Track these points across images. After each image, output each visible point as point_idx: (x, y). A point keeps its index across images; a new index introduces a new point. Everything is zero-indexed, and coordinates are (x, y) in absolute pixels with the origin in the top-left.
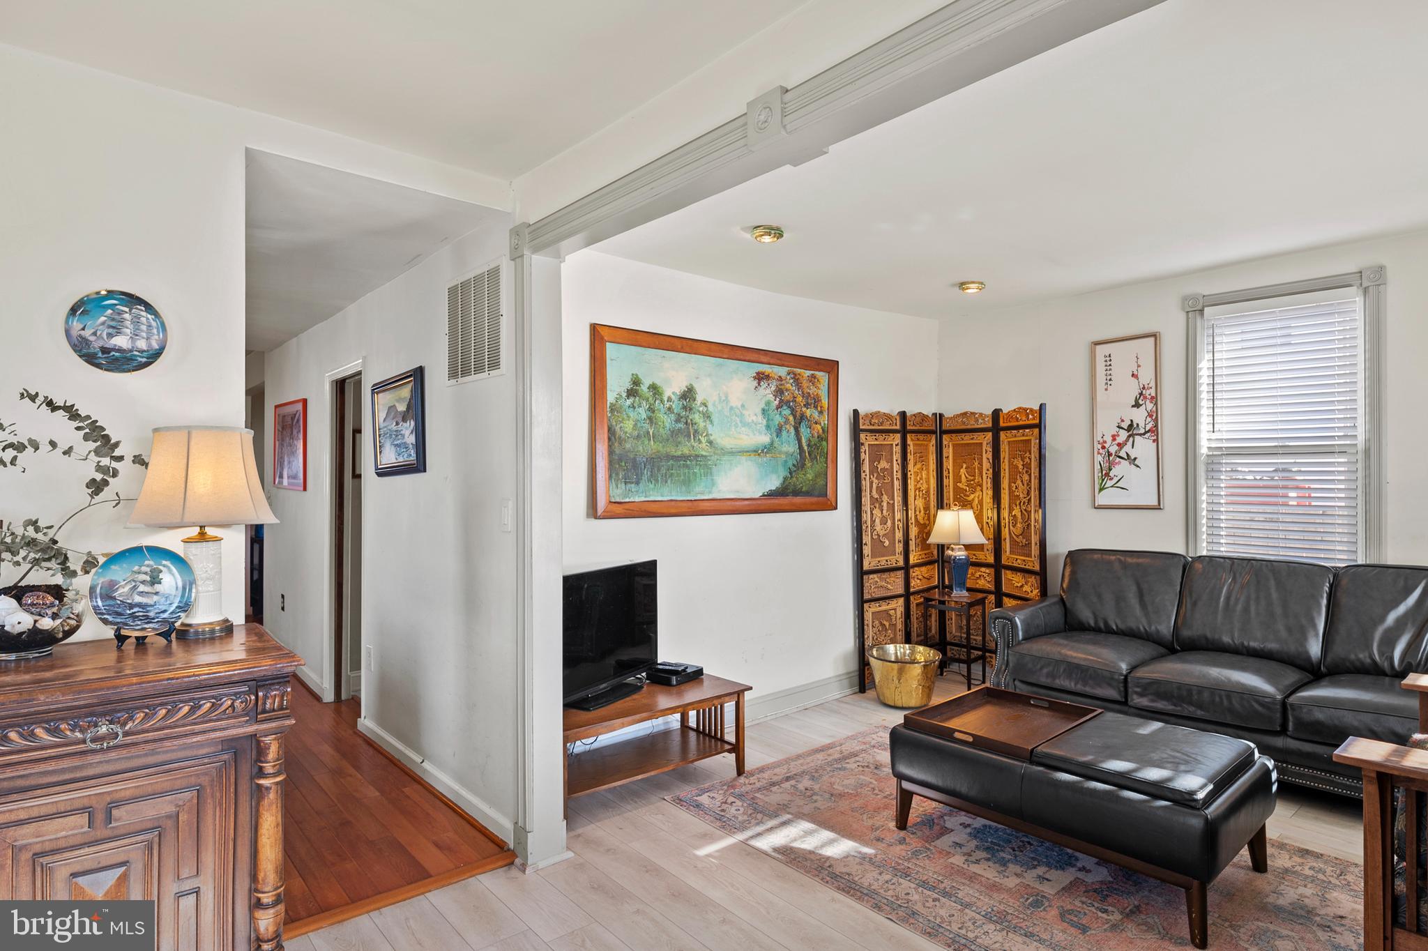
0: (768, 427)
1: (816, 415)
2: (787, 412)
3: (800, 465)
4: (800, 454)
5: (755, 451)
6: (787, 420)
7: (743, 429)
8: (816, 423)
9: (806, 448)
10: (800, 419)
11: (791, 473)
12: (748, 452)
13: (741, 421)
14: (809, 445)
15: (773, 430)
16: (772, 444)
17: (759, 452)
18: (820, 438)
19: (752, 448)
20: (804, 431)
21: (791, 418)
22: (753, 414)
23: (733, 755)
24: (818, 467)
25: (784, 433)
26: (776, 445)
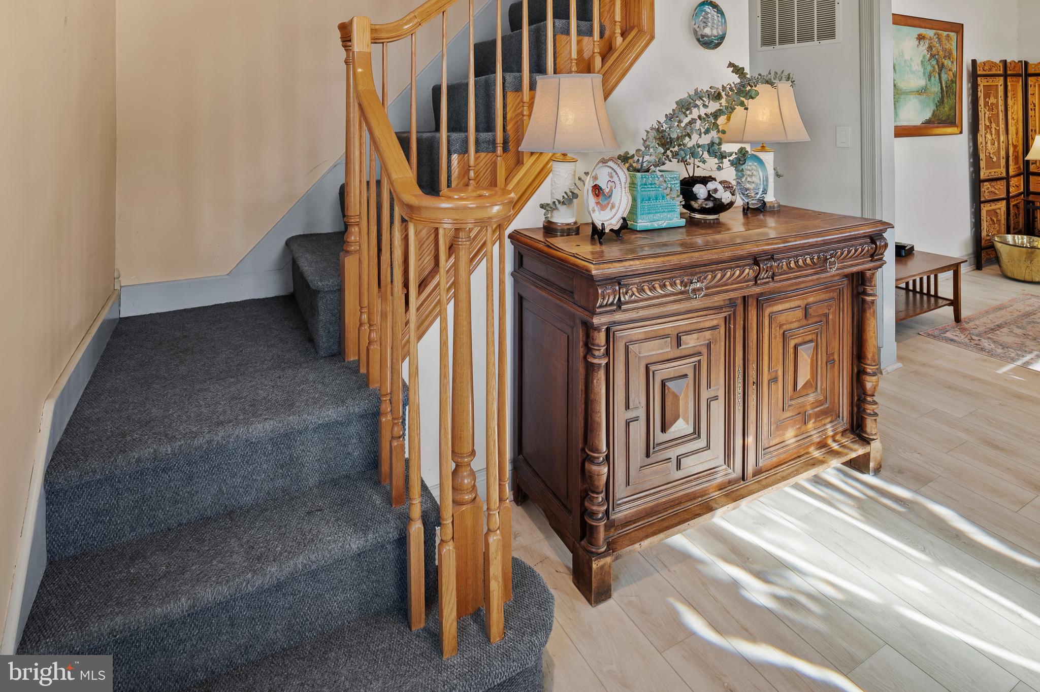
0: (924, 74)
1: (950, 63)
2: (934, 62)
3: (941, 102)
4: (942, 93)
5: (917, 92)
6: (934, 70)
7: (911, 75)
8: (950, 70)
9: (945, 89)
10: (942, 67)
11: (937, 107)
12: (914, 92)
13: (910, 70)
14: (946, 87)
15: (927, 75)
16: (926, 86)
17: (922, 91)
18: (952, 82)
19: (916, 89)
20: (944, 77)
21: (936, 67)
22: (917, 66)
23: (952, 308)
24: (951, 102)
25: (932, 78)
26: (928, 87)
